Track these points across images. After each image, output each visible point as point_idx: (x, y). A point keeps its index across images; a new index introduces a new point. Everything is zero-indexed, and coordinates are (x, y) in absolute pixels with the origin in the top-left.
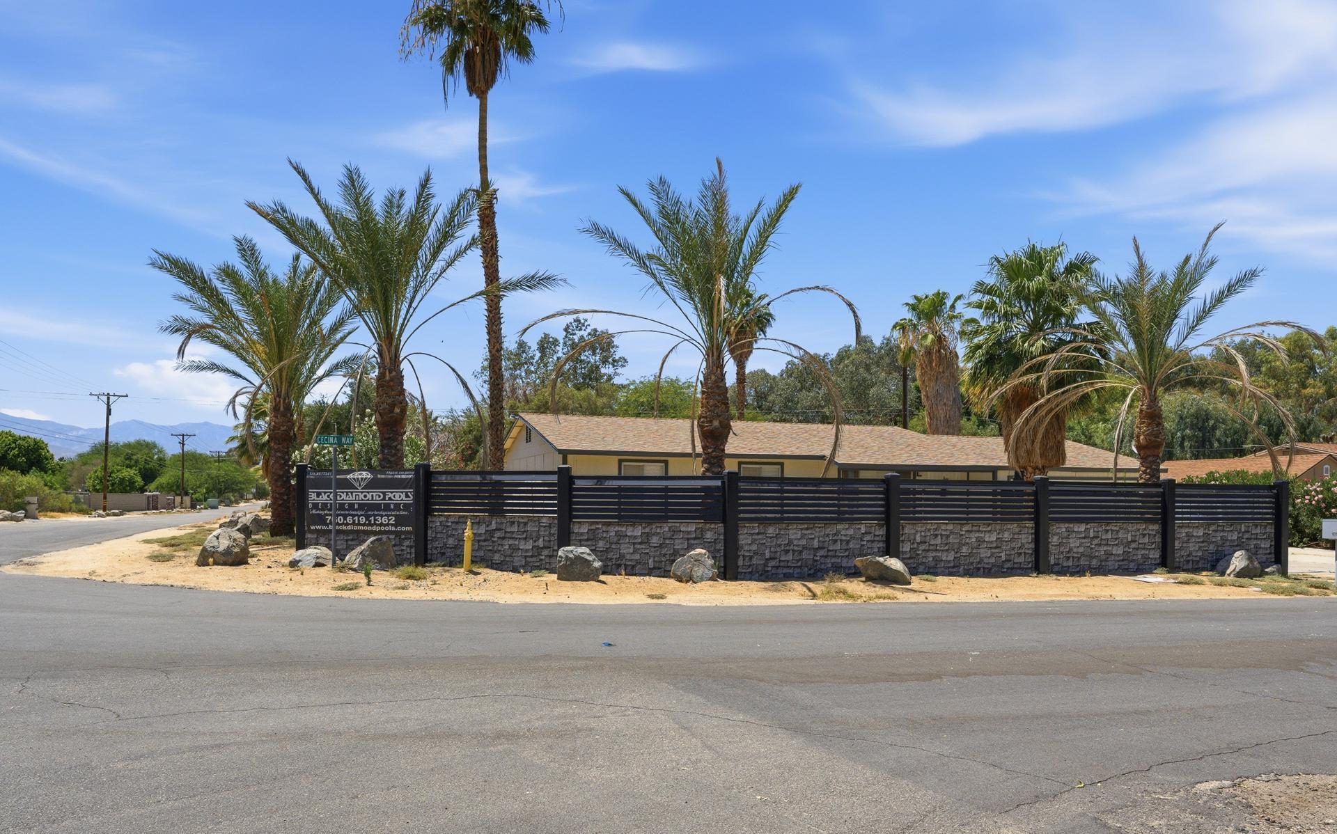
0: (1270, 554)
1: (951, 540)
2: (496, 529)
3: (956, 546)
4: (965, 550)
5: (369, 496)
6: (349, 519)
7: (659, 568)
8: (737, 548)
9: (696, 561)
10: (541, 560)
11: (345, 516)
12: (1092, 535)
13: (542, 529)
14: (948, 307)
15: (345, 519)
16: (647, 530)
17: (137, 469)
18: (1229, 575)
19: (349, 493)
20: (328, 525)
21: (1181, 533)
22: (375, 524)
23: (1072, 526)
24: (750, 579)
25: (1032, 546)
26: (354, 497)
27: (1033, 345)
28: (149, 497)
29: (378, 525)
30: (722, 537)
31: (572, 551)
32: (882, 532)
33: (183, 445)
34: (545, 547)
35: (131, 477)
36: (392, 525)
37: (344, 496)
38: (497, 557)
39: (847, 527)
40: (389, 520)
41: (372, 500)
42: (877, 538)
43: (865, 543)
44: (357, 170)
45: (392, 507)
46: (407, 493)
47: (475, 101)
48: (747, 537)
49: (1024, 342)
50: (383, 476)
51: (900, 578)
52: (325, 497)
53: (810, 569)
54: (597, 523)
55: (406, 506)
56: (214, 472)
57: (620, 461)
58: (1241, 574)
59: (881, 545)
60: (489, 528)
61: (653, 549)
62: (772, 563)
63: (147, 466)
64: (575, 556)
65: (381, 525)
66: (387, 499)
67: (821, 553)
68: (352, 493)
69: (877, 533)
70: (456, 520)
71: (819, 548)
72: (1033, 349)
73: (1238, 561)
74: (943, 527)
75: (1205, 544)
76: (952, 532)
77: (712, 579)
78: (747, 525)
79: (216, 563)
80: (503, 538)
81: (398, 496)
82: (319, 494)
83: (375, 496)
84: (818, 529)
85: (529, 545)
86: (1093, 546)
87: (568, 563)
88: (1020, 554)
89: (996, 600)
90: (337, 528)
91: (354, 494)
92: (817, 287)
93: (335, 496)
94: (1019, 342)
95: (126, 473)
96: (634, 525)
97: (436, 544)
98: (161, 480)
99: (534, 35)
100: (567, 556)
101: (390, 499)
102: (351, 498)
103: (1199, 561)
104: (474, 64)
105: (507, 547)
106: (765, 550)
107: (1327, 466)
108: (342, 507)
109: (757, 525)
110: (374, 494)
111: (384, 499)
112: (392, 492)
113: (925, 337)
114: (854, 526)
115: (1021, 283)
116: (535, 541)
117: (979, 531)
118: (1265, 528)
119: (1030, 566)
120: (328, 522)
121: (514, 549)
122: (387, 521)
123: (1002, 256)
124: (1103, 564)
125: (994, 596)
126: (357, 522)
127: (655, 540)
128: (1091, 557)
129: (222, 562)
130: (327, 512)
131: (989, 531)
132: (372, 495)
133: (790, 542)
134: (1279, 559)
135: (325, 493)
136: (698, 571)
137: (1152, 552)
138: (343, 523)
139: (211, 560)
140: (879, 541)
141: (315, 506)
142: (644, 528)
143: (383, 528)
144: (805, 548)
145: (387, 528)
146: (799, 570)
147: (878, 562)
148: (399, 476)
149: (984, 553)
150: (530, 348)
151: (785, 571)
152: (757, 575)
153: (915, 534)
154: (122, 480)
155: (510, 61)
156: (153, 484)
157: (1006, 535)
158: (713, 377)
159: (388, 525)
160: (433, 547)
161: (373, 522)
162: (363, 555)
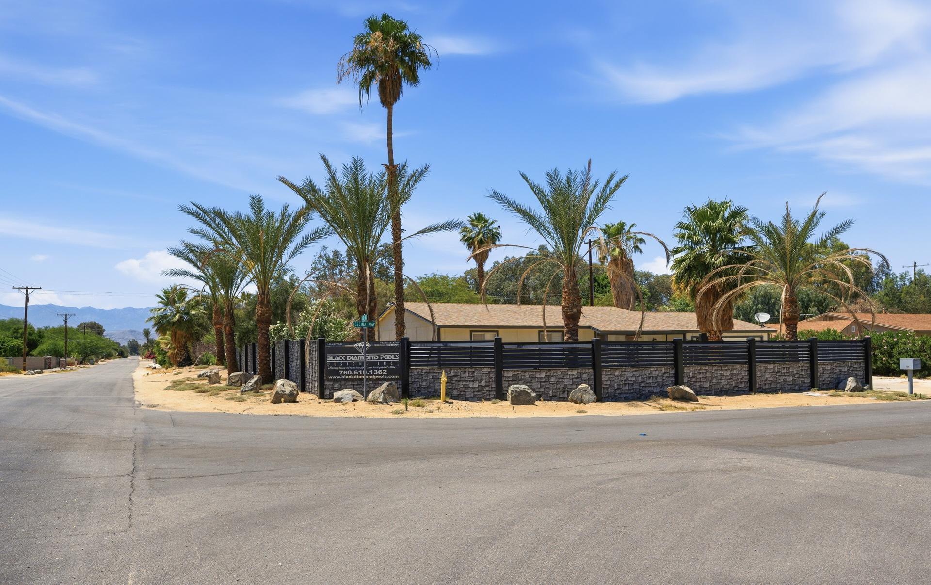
0: (862, 379)
1: (708, 375)
2: (454, 376)
3: (710, 379)
4: (714, 381)
5: (369, 358)
6: (356, 372)
7: (556, 396)
8: (601, 382)
9: (584, 391)
10: (484, 393)
11: (353, 371)
12: (777, 370)
13: (484, 375)
14: (626, 232)
15: (353, 372)
16: (548, 374)
17: (23, 339)
18: (847, 391)
19: (356, 356)
20: (340, 376)
21: (821, 368)
22: (373, 374)
23: (766, 365)
24: (607, 401)
25: (747, 378)
26: (359, 358)
27: (716, 260)
28: (46, 359)
29: (375, 375)
30: (592, 377)
31: (518, 388)
32: (673, 372)
33: (66, 322)
34: (486, 386)
35: (20, 345)
36: (385, 375)
37: (352, 358)
38: (455, 392)
39: (655, 369)
40: (383, 372)
41: (371, 360)
42: (670, 375)
43: (665, 378)
44: (361, 160)
45: (385, 363)
46: (395, 355)
47: (385, 110)
48: (606, 377)
49: (712, 258)
50: (378, 345)
51: (693, 398)
52: (339, 359)
53: (638, 394)
54: (518, 371)
55: (394, 363)
56: (82, 341)
57: (471, 332)
58: (853, 390)
59: (673, 379)
60: (450, 375)
61: (552, 385)
62: (619, 391)
63: (30, 337)
64: (521, 390)
65: (378, 375)
66: (381, 359)
67: (643, 385)
68: (357, 356)
69: (671, 373)
70: (428, 371)
71: (642, 382)
72: (717, 262)
73: (851, 383)
74: (704, 368)
75: (831, 374)
76: (708, 371)
77: (594, 401)
78: (605, 370)
79: (285, 401)
80: (459, 381)
81: (389, 357)
82: (334, 357)
83: (373, 357)
84: (641, 371)
85: (476, 385)
86: (777, 377)
87: (517, 394)
88: (742, 382)
89: (754, 408)
90: (367, 377)
91: (359, 357)
92: (640, 232)
93: (346, 358)
94: (709, 258)
95: (16, 343)
96: (540, 371)
97: (414, 386)
98: (42, 347)
99: (421, 72)
100: (516, 390)
101: (383, 359)
102: (357, 359)
103: (829, 384)
104: (386, 88)
105: (462, 386)
106: (614, 384)
107: (853, 326)
108: (350, 364)
109: (610, 369)
110: (373, 356)
111: (379, 359)
112: (384, 355)
113: (614, 250)
114: (659, 369)
115: (709, 223)
116: (480, 382)
117: (721, 370)
118: (860, 363)
119: (747, 389)
120: (341, 374)
121: (466, 387)
122: (382, 372)
123: (691, 206)
124: (783, 387)
125: (752, 406)
126: (361, 373)
127: (553, 380)
128: (777, 383)
129: (288, 400)
130: (340, 368)
131: (726, 370)
132: (371, 357)
133: (627, 379)
134: (868, 381)
135: (338, 356)
136: (586, 397)
137: (806, 379)
138: (352, 375)
139: (282, 399)
140: (672, 377)
141: (332, 364)
142: (546, 373)
143: (378, 377)
144: (635, 382)
145: (381, 377)
146: (632, 395)
147: (681, 389)
148: (389, 345)
149: (724, 382)
150: (342, 255)
151: (625, 396)
152: (611, 398)
153: (689, 372)
154: (12, 348)
155: (406, 86)
156: (36, 350)
157: (735, 372)
158: (572, 283)
159: (382, 375)
160: (412, 389)
161: (372, 373)
162: (384, 394)
